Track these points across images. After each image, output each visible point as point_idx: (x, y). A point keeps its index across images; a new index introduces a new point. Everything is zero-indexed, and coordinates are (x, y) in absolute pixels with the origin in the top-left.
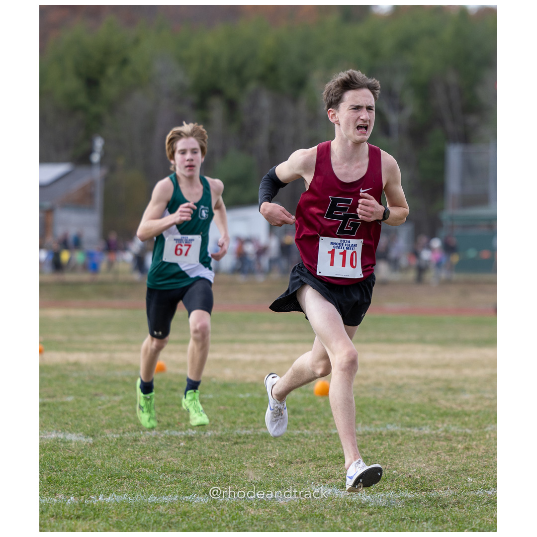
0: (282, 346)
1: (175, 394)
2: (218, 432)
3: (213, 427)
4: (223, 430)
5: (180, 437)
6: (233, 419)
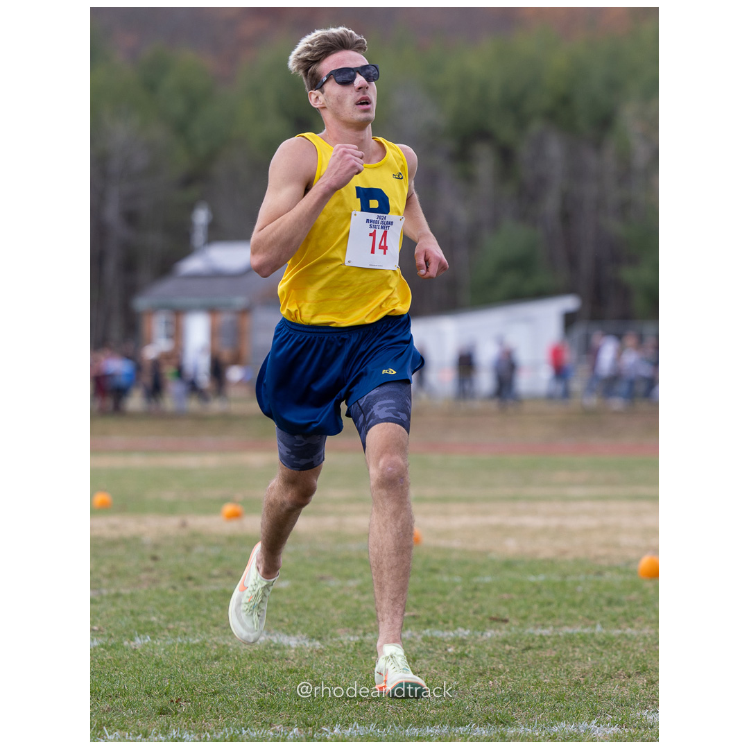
0: (587, 505)
1: (437, 577)
2: (502, 632)
3: (495, 624)
4: (509, 630)
5: (446, 640)
6: (522, 612)
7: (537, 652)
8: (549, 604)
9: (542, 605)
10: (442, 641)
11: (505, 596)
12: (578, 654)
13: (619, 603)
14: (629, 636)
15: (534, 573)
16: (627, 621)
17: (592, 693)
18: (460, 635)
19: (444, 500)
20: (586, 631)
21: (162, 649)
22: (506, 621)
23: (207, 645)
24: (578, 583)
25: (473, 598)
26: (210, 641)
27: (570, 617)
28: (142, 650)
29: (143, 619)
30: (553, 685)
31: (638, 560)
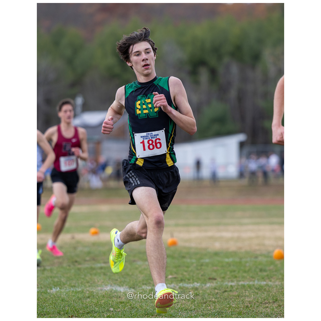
0: (251, 227)
1: (185, 260)
2: (213, 284)
3: (211, 281)
4: (217, 283)
5: (189, 288)
6: (223, 275)
7: (229, 293)
8: (234, 271)
9: (231, 272)
10: (187, 288)
11: (215, 268)
12: (247, 294)
13: (265, 271)
14: (270, 285)
15: (228, 257)
16: (269, 278)
17: (253, 311)
18: (196, 286)
19: (187, 225)
20: (251, 283)
21: (65, 294)
22: (215, 279)
23: (84, 291)
24: (246, 262)
25: (201, 269)
26: (85, 289)
27: (243, 277)
28: (56, 294)
29: (56, 280)
30: (237, 307)
31: (273, 251)
